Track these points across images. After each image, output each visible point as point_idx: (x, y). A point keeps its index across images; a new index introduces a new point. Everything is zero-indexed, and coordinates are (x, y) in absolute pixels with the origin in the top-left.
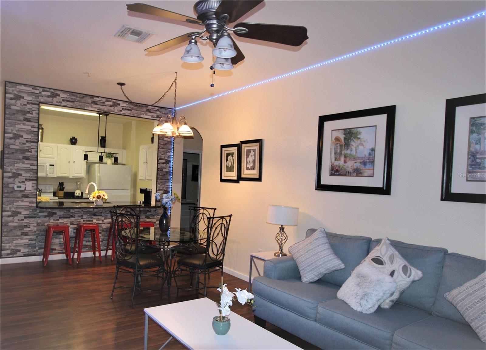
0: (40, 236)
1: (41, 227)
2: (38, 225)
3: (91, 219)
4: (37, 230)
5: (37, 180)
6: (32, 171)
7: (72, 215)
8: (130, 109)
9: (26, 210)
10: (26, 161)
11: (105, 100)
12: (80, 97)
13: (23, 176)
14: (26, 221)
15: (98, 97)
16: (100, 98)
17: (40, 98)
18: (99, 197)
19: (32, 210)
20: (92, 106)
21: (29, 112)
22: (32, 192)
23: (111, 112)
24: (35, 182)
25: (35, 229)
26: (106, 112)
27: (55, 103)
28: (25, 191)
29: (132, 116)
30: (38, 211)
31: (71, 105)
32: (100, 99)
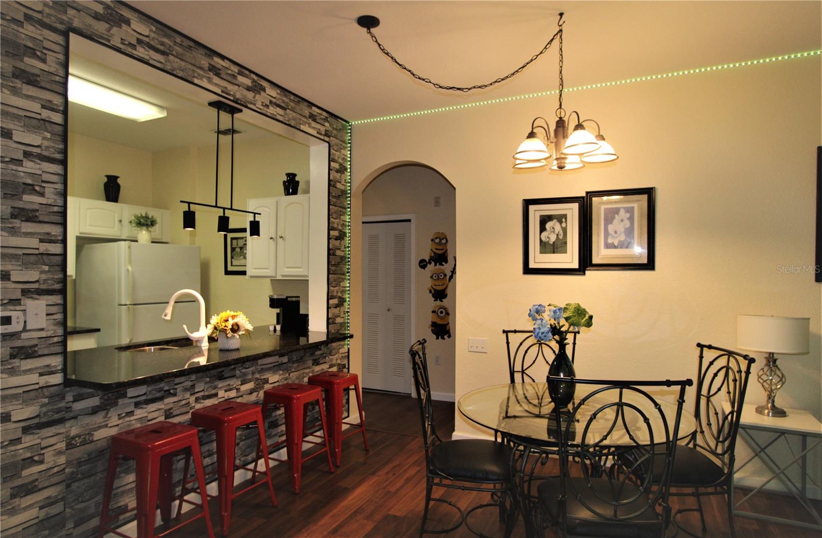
0: (79, 480)
1: (82, 447)
2: (70, 446)
3: (214, 392)
4: (68, 463)
5: (63, 292)
6: (46, 261)
7: (169, 390)
8: (283, 105)
9: (26, 403)
10: (24, 224)
11: (235, 69)
12: (181, 45)
13: (13, 279)
14: (29, 440)
15: (223, 57)
16: (226, 61)
17: (71, 12)
18: (236, 328)
19: (50, 397)
20: (209, 77)
21: (32, 52)
22: (49, 334)
23: (249, 106)
24: (57, 299)
25: (62, 460)
26: (239, 102)
27: (116, 42)
28: (24, 335)
29: (287, 122)
30: (69, 397)
31: (161, 62)
32: (227, 66)
